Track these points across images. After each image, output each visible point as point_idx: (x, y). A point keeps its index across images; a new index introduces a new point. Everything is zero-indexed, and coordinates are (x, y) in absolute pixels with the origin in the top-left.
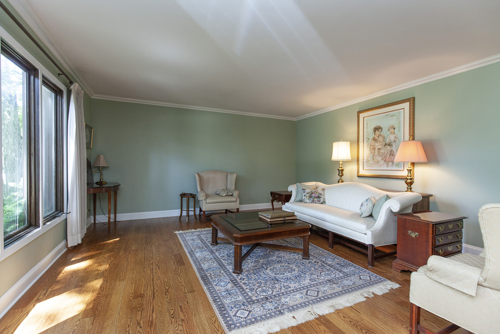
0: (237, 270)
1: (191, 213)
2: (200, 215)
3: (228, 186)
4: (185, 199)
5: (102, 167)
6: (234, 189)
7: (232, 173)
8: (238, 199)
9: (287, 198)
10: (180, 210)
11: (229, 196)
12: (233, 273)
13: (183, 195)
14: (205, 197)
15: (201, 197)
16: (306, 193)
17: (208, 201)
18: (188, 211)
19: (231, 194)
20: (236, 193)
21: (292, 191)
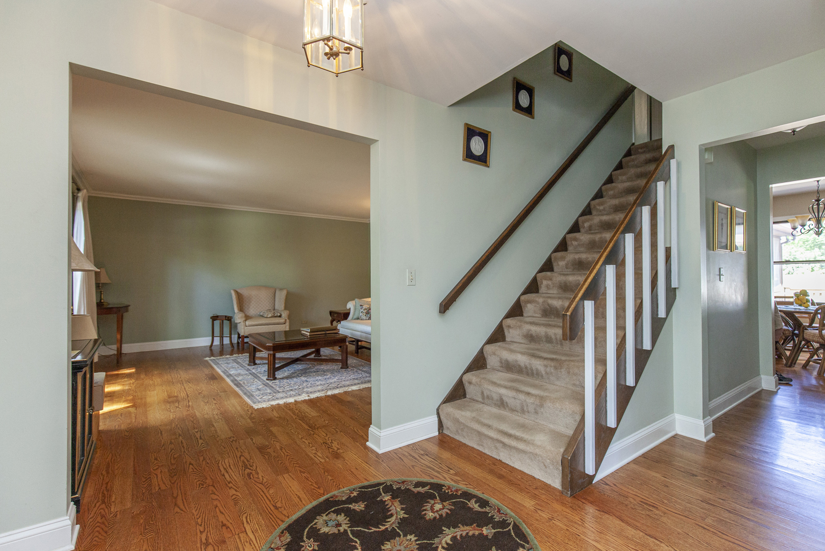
0: (270, 377)
1: (226, 341)
2: (238, 343)
3: (276, 306)
4: (217, 323)
5: (103, 284)
6: (283, 308)
7: (281, 289)
8: (288, 321)
9: (346, 316)
10: (211, 338)
11: (275, 317)
12: (267, 380)
13: (214, 318)
14: (244, 319)
15: (238, 318)
16: (363, 309)
17: (248, 323)
18: (222, 337)
19: (279, 314)
20: (285, 314)
21: (350, 308)
